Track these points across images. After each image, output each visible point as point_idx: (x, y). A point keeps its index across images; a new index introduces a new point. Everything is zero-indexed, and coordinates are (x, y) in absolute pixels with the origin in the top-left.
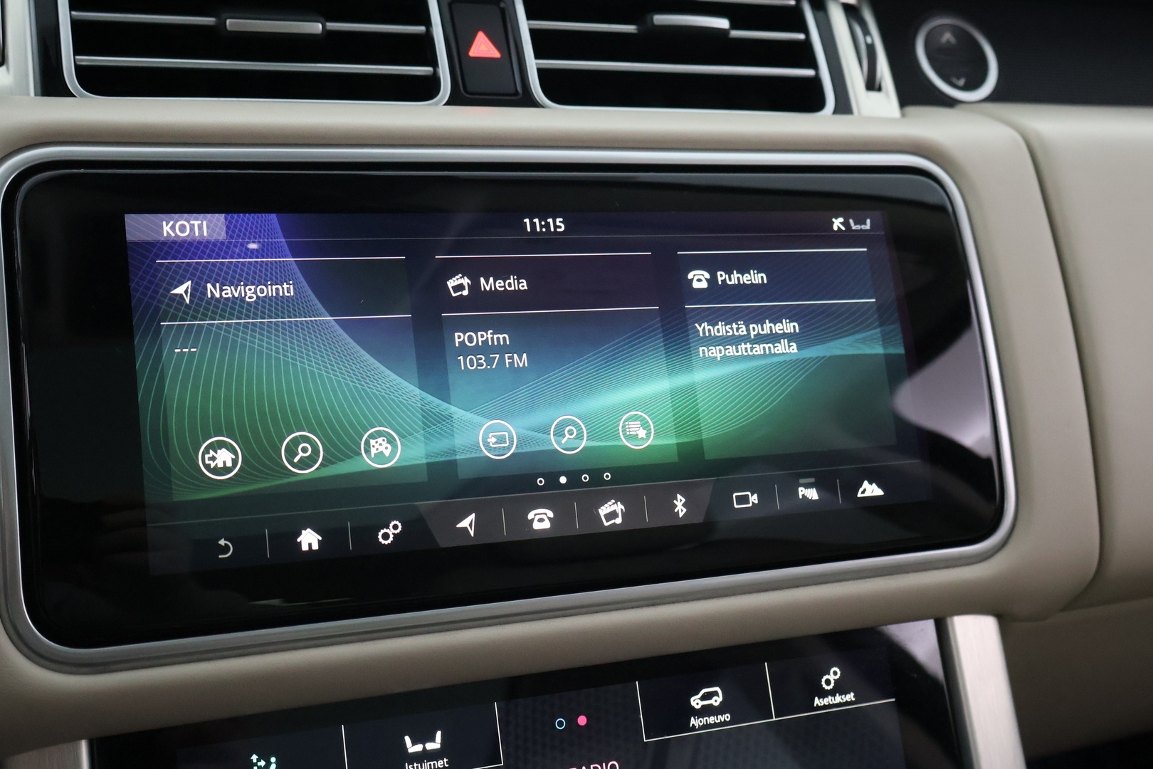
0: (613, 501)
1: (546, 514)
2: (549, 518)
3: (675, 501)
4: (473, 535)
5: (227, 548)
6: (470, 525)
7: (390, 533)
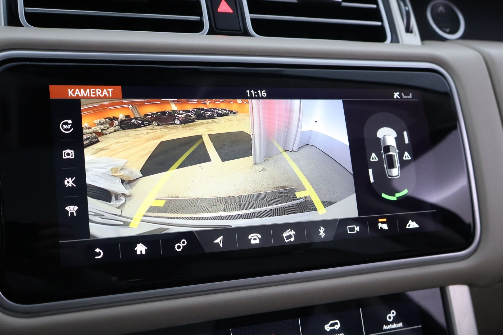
0: (290, 230)
1: (257, 236)
2: (259, 238)
3: (319, 230)
4: (221, 247)
5: (100, 253)
6: (220, 241)
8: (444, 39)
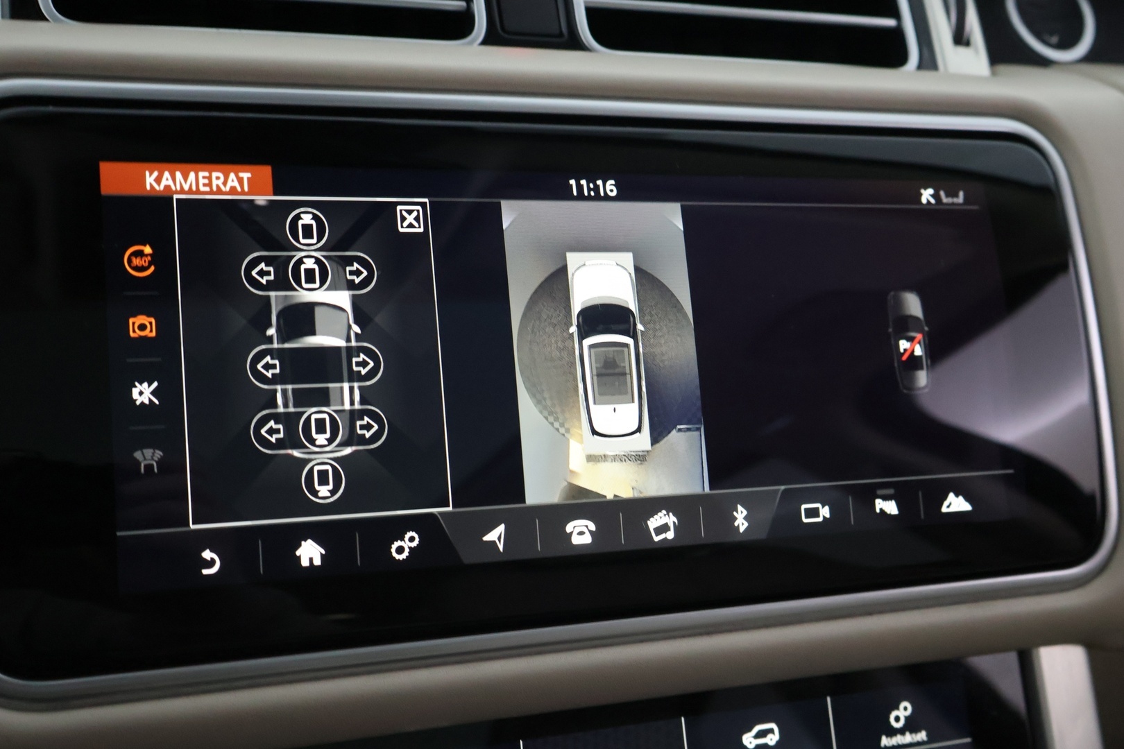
0: (664, 511)
1: (586, 526)
2: (591, 532)
3: (735, 513)
4: (502, 550)
5: (213, 561)
6: (499, 538)
7: (405, 546)
8: (1044, 62)
